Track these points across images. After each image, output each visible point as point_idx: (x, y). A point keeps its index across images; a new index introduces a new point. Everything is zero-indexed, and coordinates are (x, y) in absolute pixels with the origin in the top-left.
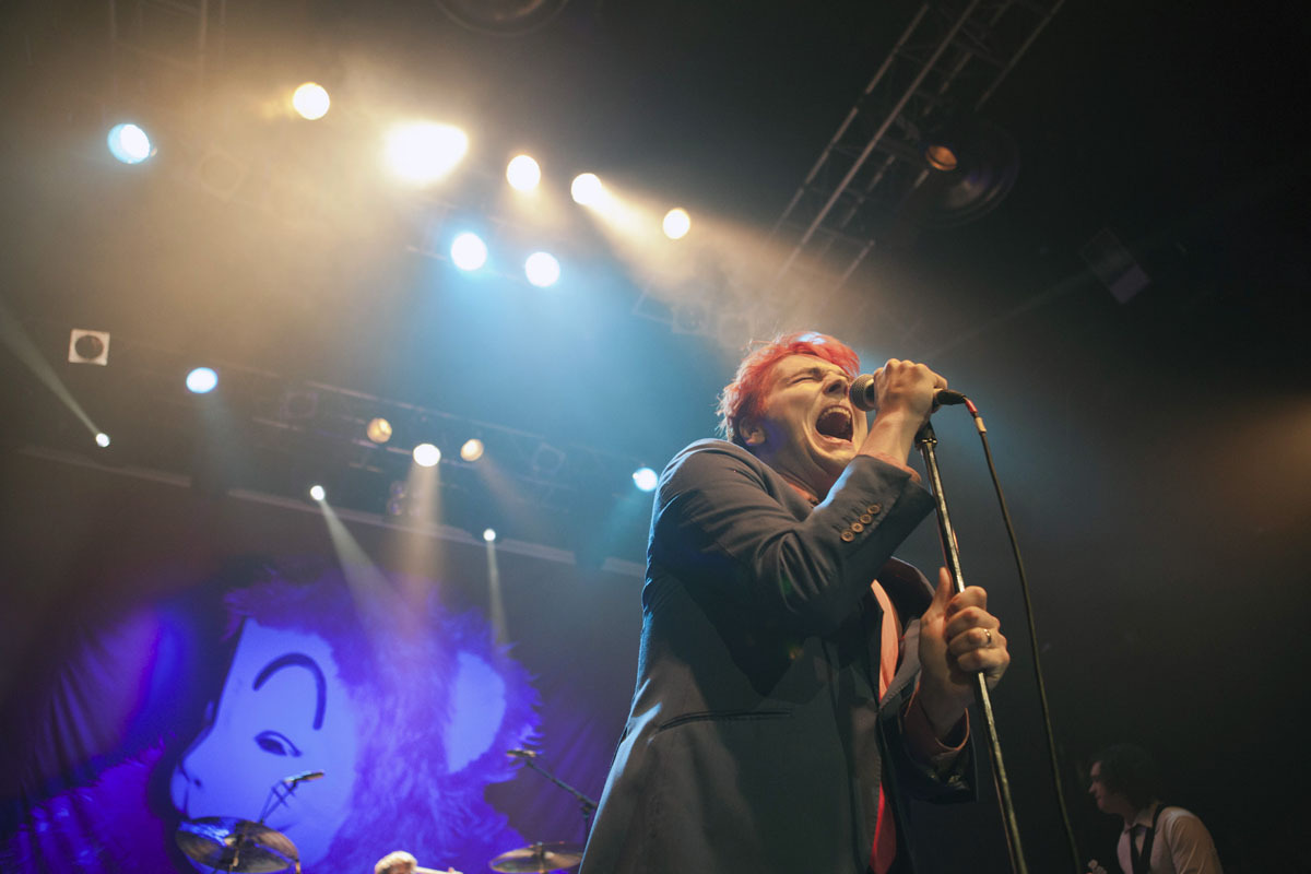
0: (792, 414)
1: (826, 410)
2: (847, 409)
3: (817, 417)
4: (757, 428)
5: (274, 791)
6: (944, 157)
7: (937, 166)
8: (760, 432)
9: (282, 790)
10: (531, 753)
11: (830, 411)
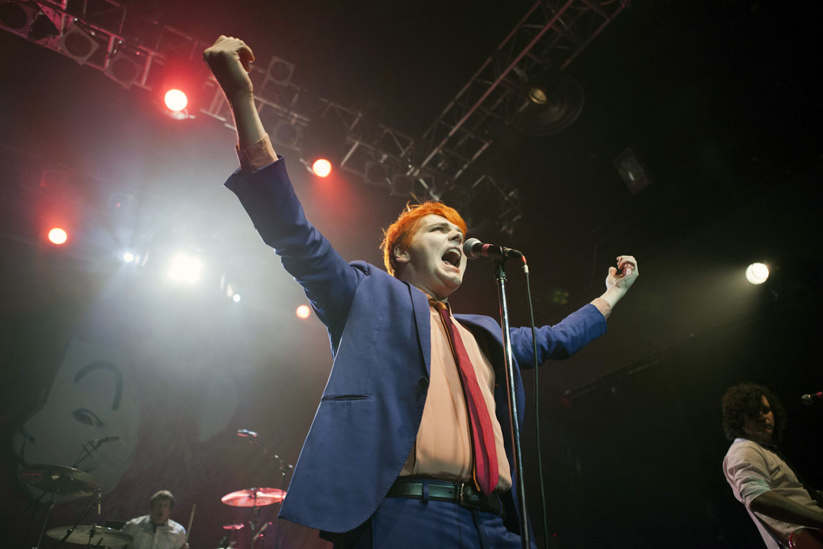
0: (429, 249)
1: (448, 249)
2: (459, 251)
3: (444, 253)
4: (406, 252)
5: (85, 448)
6: (539, 96)
7: (535, 100)
8: (408, 254)
9: (90, 448)
10: (253, 433)
11: (450, 250)
